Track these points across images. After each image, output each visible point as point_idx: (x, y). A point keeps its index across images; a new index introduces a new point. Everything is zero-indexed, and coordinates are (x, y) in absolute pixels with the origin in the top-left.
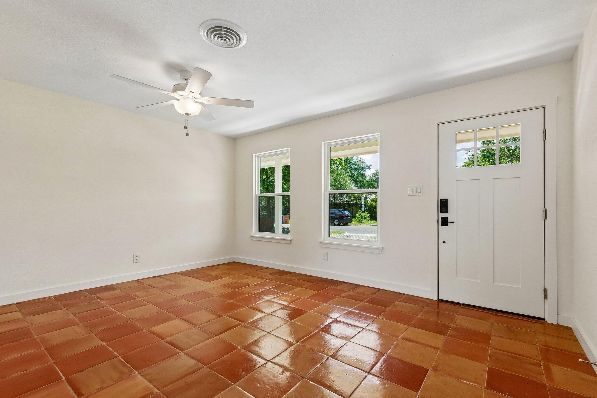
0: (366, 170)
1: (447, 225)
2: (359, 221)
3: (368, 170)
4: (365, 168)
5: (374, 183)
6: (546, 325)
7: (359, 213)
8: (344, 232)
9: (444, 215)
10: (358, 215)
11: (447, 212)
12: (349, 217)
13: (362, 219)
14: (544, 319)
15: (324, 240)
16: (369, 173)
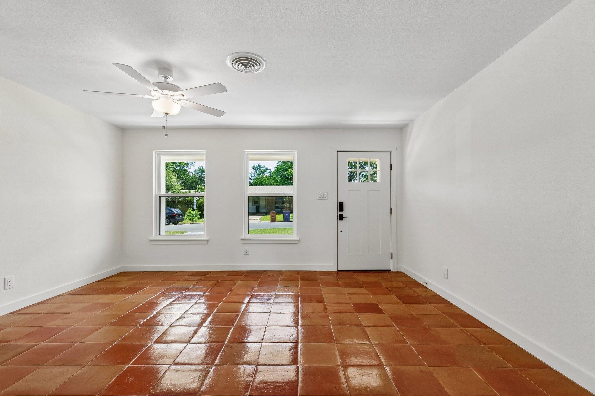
0: (190, 167)
1: (343, 220)
2: (190, 219)
3: (191, 167)
4: (189, 164)
5: (198, 180)
6: (392, 273)
7: (189, 211)
8: (186, 232)
9: (341, 213)
10: (187, 213)
11: (343, 211)
12: (181, 216)
13: (193, 218)
14: (391, 270)
15: (245, 237)
16: (191, 170)
